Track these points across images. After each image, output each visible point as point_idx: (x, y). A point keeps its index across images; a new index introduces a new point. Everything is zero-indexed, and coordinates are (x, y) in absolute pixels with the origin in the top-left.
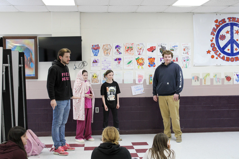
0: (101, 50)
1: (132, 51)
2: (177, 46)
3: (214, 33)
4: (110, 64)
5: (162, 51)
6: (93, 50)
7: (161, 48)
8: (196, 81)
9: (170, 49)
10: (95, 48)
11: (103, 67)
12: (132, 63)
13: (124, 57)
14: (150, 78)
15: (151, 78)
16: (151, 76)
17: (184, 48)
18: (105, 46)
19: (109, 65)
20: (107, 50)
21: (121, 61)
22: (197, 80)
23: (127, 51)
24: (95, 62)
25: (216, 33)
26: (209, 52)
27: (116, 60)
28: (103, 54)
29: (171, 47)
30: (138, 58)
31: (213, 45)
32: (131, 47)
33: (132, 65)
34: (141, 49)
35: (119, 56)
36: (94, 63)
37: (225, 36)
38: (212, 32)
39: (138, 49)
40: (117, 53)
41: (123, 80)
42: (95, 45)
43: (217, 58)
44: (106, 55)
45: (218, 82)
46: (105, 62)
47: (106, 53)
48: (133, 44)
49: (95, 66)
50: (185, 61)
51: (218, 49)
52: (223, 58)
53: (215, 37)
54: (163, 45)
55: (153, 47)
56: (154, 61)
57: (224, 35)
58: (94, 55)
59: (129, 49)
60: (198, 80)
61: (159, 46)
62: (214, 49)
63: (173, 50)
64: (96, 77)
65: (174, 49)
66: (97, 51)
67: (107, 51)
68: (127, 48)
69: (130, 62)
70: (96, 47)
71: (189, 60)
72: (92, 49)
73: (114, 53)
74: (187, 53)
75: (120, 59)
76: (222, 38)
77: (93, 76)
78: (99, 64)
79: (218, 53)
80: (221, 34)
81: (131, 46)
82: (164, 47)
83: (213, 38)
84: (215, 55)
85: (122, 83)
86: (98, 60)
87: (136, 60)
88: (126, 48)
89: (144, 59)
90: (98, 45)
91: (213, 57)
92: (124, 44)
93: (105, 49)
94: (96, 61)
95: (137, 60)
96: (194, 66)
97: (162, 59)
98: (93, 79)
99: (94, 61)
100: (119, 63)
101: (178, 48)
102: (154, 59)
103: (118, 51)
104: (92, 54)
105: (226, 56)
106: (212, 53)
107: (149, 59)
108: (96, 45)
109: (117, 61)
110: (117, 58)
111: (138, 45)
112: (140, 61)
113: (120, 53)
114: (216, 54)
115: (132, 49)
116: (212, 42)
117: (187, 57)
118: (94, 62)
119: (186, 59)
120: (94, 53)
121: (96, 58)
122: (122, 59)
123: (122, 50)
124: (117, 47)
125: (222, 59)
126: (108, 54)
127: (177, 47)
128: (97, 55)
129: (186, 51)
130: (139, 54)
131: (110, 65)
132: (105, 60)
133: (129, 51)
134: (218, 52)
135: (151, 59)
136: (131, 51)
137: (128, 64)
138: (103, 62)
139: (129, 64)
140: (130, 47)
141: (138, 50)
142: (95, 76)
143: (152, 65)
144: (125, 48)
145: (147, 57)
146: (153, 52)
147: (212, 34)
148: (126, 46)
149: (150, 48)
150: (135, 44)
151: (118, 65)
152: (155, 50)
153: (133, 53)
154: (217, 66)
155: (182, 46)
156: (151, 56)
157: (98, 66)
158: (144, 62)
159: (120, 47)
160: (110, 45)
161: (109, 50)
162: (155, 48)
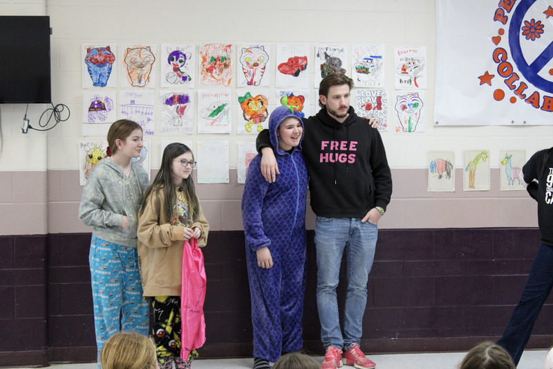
0: (118, 67)
1: (225, 71)
2: (380, 57)
3: (506, 14)
4: (150, 116)
5: (329, 74)
6: (91, 65)
7: (324, 61)
8: (440, 177)
9: (357, 65)
10: (98, 57)
12: (226, 113)
13: (197, 93)
17: (404, 62)
18: (132, 54)
19: (145, 118)
20: (141, 66)
21: (189, 107)
22: (445, 174)
23: (210, 70)
24: (98, 106)
25: (510, 15)
26: (486, 79)
27: (170, 101)
28: (126, 81)
29: (361, 61)
30: (245, 97)
31: (500, 56)
32: (224, 59)
33: (224, 120)
34: (256, 65)
35: (180, 89)
36: (95, 109)
37: (543, 26)
38: (499, 12)
39: (248, 63)
40: (175, 77)
41: (195, 173)
42: (98, 49)
43: (513, 100)
44: (136, 83)
45: (517, 181)
46: (134, 109)
47: (135, 75)
48: (230, 46)
49: (97, 121)
50: (404, 108)
51: (516, 70)
52: (533, 100)
53: (507, 27)
54: (332, 54)
55: (296, 59)
56: (301, 108)
57: (540, 22)
58: (95, 84)
59: (217, 64)
60: (449, 174)
61: (318, 55)
62: (504, 69)
63: (367, 69)
64: (100, 158)
65: (368, 65)
66: (106, 68)
67: (139, 69)
68: (209, 60)
69: (219, 110)
70: (100, 55)
71: (420, 104)
72: (86, 61)
73: (163, 78)
74: (413, 82)
75: (183, 99)
76: (533, 30)
77: (91, 157)
79: (517, 84)
80: (528, 17)
81: (224, 54)
82: (335, 59)
83: (501, 32)
84: (505, 88)
86: (107, 99)
87: (241, 103)
88: (204, 59)
89: (266, 100)
90: (108, 48)
91: (499, 95)
92: (197, 48)
93: (133, 63)
94: (99, 103)
95: (245, 101)
96: (437, 125)
98: (90, 166)
99: (93, 104)
100: (181, 111)
101: (382, 64)
102: (302, 99)
103: (176, 69)
104: (88, 81)
105: (542, 93)
106: (499, 82)
108: (102, 49)
109: (174, 107)
110: (174, 96)
111: (248, 51)
112: (255, 107)
113: (185, 79)
114: (512, 87)
115: (226, 66)
116: (499, 46)
118: (92, 108)
119: (409, 101)
120: (96, 77)
121: (101, 94)
122: (191, 99)
123: (191, 68)
124: (175, 55)
125: (531, 103)
126: (143, 82)
127: (380, 61)
128: (103, 85)
129: (411, 73)
130: (250, 83)
131: (149, 120)
132: (133, 102)
133: (217, 70)
134: (518, 78)
136: (221, 71)
137: (212, 115)
138: (125, 109)
139: (216, 117)
140: (218, 59)
141: (247, 68)
142: (96, 156)
144: (201, 60)
145: (278, 91)
146: (296, 74)
147: (499, 16)
148: (204, 54)
149: (286, 61)
150: (237, 46)
151: (177, 120)
152: (304, 68)
153: (229, 78)
154: (513, 125)
155: (397, 57)
156: (289, 91)
157: (107, 120)
158: (266, 110)
159: (185, 58)
160: (149, 49)
161: (147, 68)
162: (304, 64)
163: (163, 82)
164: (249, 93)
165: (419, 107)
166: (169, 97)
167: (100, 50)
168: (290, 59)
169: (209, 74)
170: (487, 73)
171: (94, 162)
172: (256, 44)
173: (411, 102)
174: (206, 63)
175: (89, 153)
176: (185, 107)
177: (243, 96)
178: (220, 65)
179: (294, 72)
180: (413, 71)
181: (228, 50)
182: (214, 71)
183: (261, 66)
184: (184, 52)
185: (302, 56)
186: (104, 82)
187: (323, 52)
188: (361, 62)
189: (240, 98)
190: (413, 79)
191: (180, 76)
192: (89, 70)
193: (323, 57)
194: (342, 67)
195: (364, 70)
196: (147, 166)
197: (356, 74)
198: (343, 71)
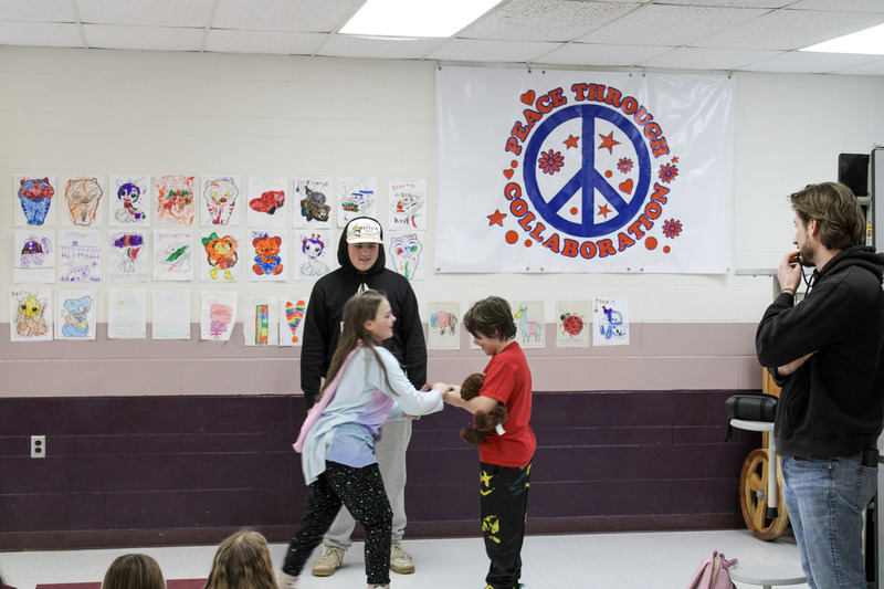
0: (58, 203)
1: (187, 207)
2: (371, 192)
3: (520, 143)
4: (95, 260)
5: (310, 211)
6: (25, 199)
7: (304, 197)
8: (443, 332)
9: (345, 201)
10: (33, 190)
11: (64, 272)
12: (188, 257)
13: (152, 233)
14: (260, 320)
15: (263, 318)
16: (263, 311)
17: (400, 198)
18: (75, 187)
19: (89, 262)
20: (86, 201)
21: (143, 249)
22: (448, 328)
23: (168, 206)
24: (33, 248)
25: (525, 145)
26: (496, 218)
27: (120, 243)
28: (67, 219)
29: (349, 196)
30: (210, 238)
31: (513, 193)
32: (185, 193)
33: (185, 265)
34: (223, 200)
35: (133, 228)
36: (30, 252)
37: (563, 158)
38: (512, 140)
39: (213, 199)
40: (126, 214)
41: (149, 327)
42: (34, 181)
43: (528, 243)
44: (79, 221)
45: (533, 338)
46: (76, 252)
47: (78, 212)
48: (192, 178)
49: (32, 265)
50: (400, 251)
51: (531, 208)
52: (552, 244)
53: (521, 159)
54: (315, 188)
55: (272, 194)
56: (278, 251)
57: (559, 153)
58: (30, 222)
59: (177, 199)
60: (453, 329)
61: (298, 190)
62: (518, 208)
63: (356, 206)
64: (35, 310)
65: (357, 202)
66: (43, 203)
67: (83, 206)
68: (166, 194)
69: (179, 253)
70: (36, 188)
71: (419, 247)
72: (20, 194)
73: (112, 216)
74: (410, 222)
75: (136, 241)
76: (551, 162)
77: (24, 308)
78: (48, 259)
79: (533, 224)
80: (545, 147)
81: (185, 188)
82: (318, 194)
83: (514, 164)
84: (519, 230)
85: (144, 336)
86: (44, 240)
87: (206, 245)
88: (162, 194)
89: (235, 242)
90: (46, 180)
91: (512, 237)
92: (153, 180)
93: (76, 197)
94: (35, 244)
95: (210, 243)
96: (438, 272)
97: (309, 243)
98: (23, 320)
99: (27, 245)
100: (134, 254)
101: (373, 200)
102: (278, 240)
103: (128, 205)
104: (22, 219)
105: (563, 236)
106: (511, 223)
107: (255, 243)
108: (39, 181)
109: (125, 249)
110: (125, 237)
111: (214, 184)
112: (222, 250)
113: (138, 216)
114: (527, 229)
115: (188, 201)
116: (512, 180)
117: (412, 237)
118: (26, 250)
119: (406, 243)
120: (31, 214)
121: (37, 233)
122: (145, 240)
123: (145, 203)
124: (127, 188)
125: (550, 246)
126: (88, 219)
127: (372, 196)
128: (40, 223)
129: (408, 211)
130: (216, 222)
131: (95, 264)
132: (75, 243)
133: (177, 206)
134: (534, 218)
135: (267, 242)
136: (182, 207)
137: (170, 259)
138: (66, 252)
139: (175, 261)
140: (178, 193)
141: (212, 204)
142: (30, 307)
143: (267, 267)
144: (158, 194)
145: (250, 231)
146: (272, 212)
147: (511, 146)
148: (161, 187)
149: (260, 197)
150: (200, 179)
151: (128, 265)
152: (280, 204)
153: (191, 215)
154: (528, 273)
155: (392, 193)
156: (263, 231)
157: (44, 265)
158: (235, 253)
159: (139, 192)
160: (94, 180)
161: (92, 204)
162: (280, 199)
163: (112, 220)
164: (214, 234)
165: (418, 251)
166: (119, 238)
167: (36, 182)
168: (264, 194)
169: (167, 211)
171: (28, 313)
172: (223, 177)
173: (408, 245)
174: (163, 198)
175: (23, 303)
176: (138, 250)
177: (208, 237)
178: (180, 200)
179: (269, 209)
180: (411, 208)
181: (191, 182)
182: (173, 207)
183: (230, 202)
184: (137, 185)
185: (279, 190)
186: (41, 219)
187: (303, 185)
188: (349, 198)
189: (204, 239)
190: (410, 219)
191: (132, 213)
192: (23, 206)
193: (304, 191)
194: (326, 203)
195: (352, 207)
196: (91, 319)
197: (342, 213)
198: (327, 209)
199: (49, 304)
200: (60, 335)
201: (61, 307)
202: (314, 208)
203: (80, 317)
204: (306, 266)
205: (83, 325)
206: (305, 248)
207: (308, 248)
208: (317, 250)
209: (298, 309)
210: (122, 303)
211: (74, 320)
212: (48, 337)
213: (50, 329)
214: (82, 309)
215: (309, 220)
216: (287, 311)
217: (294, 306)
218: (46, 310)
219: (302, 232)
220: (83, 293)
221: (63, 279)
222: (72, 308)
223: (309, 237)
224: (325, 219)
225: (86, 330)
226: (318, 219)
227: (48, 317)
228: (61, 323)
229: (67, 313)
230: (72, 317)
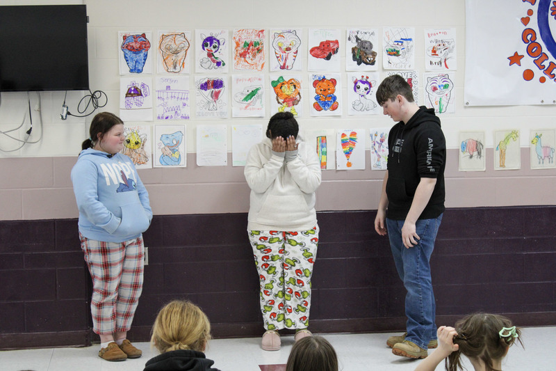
0: (154, 54)
1: (259, 56)
2: (410, 40)
4: (185, 101)
5: (360, 57)
6: (127, 52)
7: (355, 45)
8: (471, 157)
9: (388, 48)
10: (134, 44)
11: (160, 111)
12: (260, 97)
13: (231, 78)
14: (320, 148)
15: (322, 147)
16: (322, 141)
17: (434, 44)
18: (167, 40)
19: (180, 103)
20: (176, 52)
21: (224, 92)
22: (475, 153)
23: (243, 55)
24: (134, 92)
26: (515, 59)
27: (204, 86)
28: (161, 67)
29: (391, 43)
30: (278, 81)
31: (529, 37)
32: (257, 44)
34: (288, 49)
35: (215, 74)
36: (132, 96)
39: (280, 48)
40: (209, 62)
41: (230, 156)
42: (133, 37)
43: (542, 80)
44: (171, 69)
45: (547, 160)
46: (170, 95)
47: (170, 61)
48: (262, 31)
49: (134, 106)
50: (435, 89)
51: (545, 50)
53: (535, 8)
54: (362, 37)
55: (328, 42)
56: (334, 91)
58: (131, 71)
59: (250, 49)
60: (479, 154)
61: (349, 39)
62: (533, 50)
63: (398, 52)
64: (137, 143)
65: (399, 48)
66: (142, 55)
67: (174, 57)
68: (242, 45)
69: (253, 94)
70: (136, 42)
71: (451, 85)
72: (123, 48)
73: (198, 64)
74: (443, 64)
75: (217, 84)
77: (129, 142)
78: (146, 101)
79: (546, 64)
81: (257, 39)
82: (366, 42)
83: (530, 12)
84: (535, 69)
85: (226, 164)
86: (143, 85)
87: (275, 87)
88: (238, 45)
89: (299, 84)
90: (144, 35)
91: (528, 75)
92: (231, 33)
93: (168, 49)
94: (136, 89)
95: (278, 85)
96: (467, 106)
97: (359, 84)
98: (127, 151)
99: (130, 90)
100: (216, 96)
101: (412, 46)
102: (334, 82)
103: (210, 55)
104: (124, 68)
106: (528, 62)
107: (315, 84)
108: (138, 36)
109: (209, 92)
110: (209, 81)
111: (281, 35)
112: (287, 90)
113: (219, 64)
114: (541, 67)
115: (259, 51)
116: (528, 26)
117: (445, 77)
118: (129, 94)
119: (440, 82)
120: (132, 64)
121: (138, 80)
122: (225, 84)
123: (225, 53)
124: (209, 41)
126: (178, 67)
127: (411, 43)
128: (139, 71)
129: (441, 55)
130: (283, 67)
131: (184, 105)
132: (168, 87)
133: (251, 55)
134: (547, 58)
135: (325, 83)
136: (254, 56)
137: (246, 99)
138: (161, 95)
139: (249, 101)
140: (251, 44)
141: (280, 53)
142: (133, 141)
143: (325, 104)
144: (235, 45)
145: (311, 75)
146: (328, 58)
148: (237, 39)
149: (318, 45)
150: (269, 31)
151: (212, 105)
152: (335, 51)
153: (262, 62)
154: (543, 105)
155: (427, 40)
156: (321, 74)
157: (143, 106)
158: (299, 93)
159: (219, 44)
160: (183, 35)
161: (182, 54)
162: (335, 47)
163: (197, 67)
164: (282, 77)
165: (450, 88)
166: (204, 82)
167: (136, 37)
168: (321, 43)
169: (243, 59)
170: (516, 53)
171: (132, 147)
172: (288, 29)
173: (441, 83)
174: (239, 49)
175: (127, 138)
176: (219, 92)
177: (276, 80)
178: (253, 50)
179: (326, 55)
180: (443, 52)
181: (261, 35)
182: (248, 56)
183: (294, 50)
184: (218, 38)
186: (140, 68)
188: (391, 45)
189: (273, 82)
190: (443, 61)
191: (214, 61)
192: (125, 57)
193: (354, 40)
194: (373, 50)
195: (394, 53)
196: (183, 150)
197: (386, 57)
198: (374, 54)
199: (149, 138)
200: (157, 164)
201: (158, 141)
202: (363, 54)
203: (173, 149)
204: (357, 103)
205: (176, 155)
206: (356, 87)
207: (359, 88)
208: (366, 89)
209: (351, 139)
210: (207, 136)
211: (169, 151)
212: (148, 166)
213: (150, 159)
214: (175, 143)
215: (359, 64)
216: (342, 141)
217: (348, 137)
218: (146, 144)
219: (353, 74)
220: (177, 129)
221: (159, 118)
222: (167, 142)
223: (359, 78)
224: (373, 63)
225: (179, 160)
226: (367, 64)
227: (148, 149)
228: (158, 154)
229: (163, 146)
230: (167, 148)
